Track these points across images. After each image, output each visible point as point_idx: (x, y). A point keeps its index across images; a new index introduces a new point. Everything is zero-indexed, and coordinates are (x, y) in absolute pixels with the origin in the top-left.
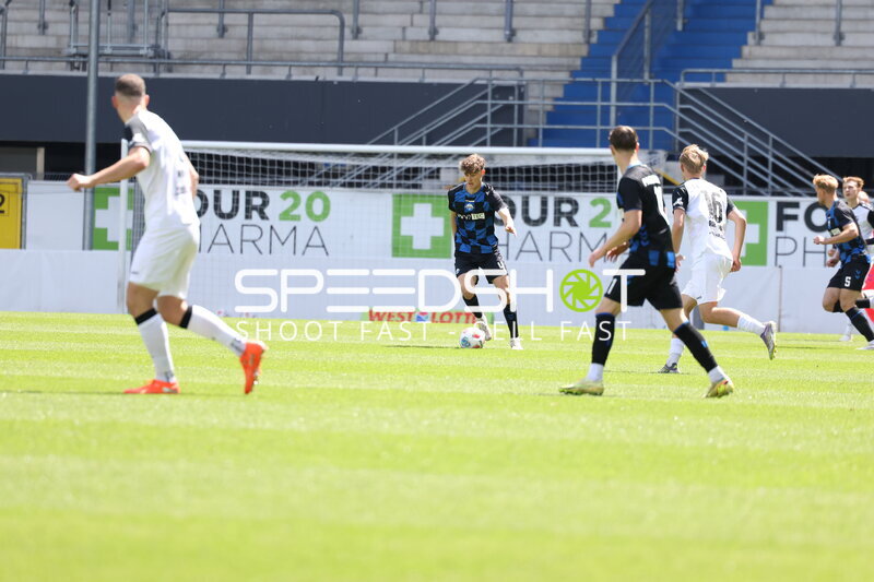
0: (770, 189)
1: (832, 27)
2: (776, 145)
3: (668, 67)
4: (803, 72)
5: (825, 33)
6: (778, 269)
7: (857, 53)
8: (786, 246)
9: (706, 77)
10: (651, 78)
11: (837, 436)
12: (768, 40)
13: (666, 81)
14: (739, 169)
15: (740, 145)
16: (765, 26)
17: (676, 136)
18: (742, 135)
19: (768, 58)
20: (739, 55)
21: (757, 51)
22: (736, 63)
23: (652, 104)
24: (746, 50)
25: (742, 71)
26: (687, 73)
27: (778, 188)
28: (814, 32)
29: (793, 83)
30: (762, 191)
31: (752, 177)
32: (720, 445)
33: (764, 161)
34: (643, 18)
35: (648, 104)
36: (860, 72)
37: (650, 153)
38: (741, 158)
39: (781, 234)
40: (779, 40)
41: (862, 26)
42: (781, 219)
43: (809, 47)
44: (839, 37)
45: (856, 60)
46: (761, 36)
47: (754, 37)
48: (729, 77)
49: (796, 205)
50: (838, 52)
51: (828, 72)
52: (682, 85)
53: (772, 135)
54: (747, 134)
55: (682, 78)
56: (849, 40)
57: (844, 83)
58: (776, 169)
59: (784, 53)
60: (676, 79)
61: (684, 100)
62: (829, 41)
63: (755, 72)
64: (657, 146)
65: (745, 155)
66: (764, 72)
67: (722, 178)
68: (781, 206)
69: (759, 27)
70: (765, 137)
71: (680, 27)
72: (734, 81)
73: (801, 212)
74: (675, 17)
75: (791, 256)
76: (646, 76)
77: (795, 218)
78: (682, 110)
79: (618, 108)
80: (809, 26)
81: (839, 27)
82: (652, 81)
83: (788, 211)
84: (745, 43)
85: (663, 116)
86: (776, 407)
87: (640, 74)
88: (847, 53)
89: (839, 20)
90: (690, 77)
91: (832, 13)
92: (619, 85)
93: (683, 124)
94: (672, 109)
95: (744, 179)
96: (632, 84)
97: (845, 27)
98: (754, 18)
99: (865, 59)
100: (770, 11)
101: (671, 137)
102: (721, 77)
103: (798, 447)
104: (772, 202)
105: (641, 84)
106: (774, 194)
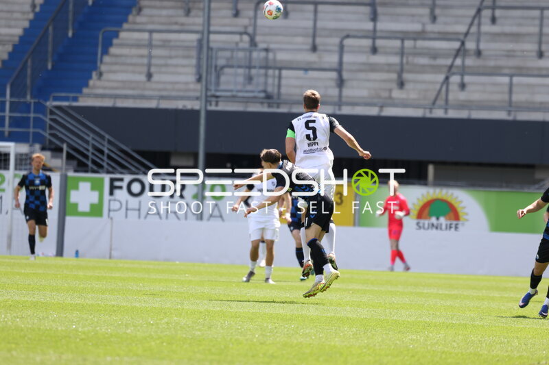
0: (105, 169)
1: (145, 69)
2: (110, 142)
3: (42, 91)
4: (126, 97)
5: (140, 73)
6: (110, 221)
7: (160, 86)
8: (115, 205)
9: (66, 99)
10: (32, 97)
11: (152, 325)
12: (105, 76)
13: (41, 101)
14: (86, 157)
15: (87, 142)
16: (103, 68)
17: (47, 135)
18: (88, 135)
19: (105, 88)
20: (87, 85)
21: (98, 83)
22: (85, 90)
23: (32, 115)
24: (91, 83)
25: (89, 96)
26: (54, 97)
27: (110, 169)
28: (134, 72)
29: (121, 104)
30: (100, 170)
31: (94, 162)
32: (80, 329)
33: (102, 152)
34: (26, 61)
35: (29, 115)
36: (162, 98)
37: (31, 146)
38: (88, 150)
39: (112, 198)
40: (112, 77)
41: (163, 69)
42: (113, 188)
43: (131, 82)
44: (149, 76)
45: (160, 90)
46: (101, 74)
47: (96, 74)
48: (80, 99)
49: (122, 180)
50: (148, 85)
51: (142, 97)
52: (51, 104)
53: (107, 136)
54: (92, 135)
55: (51, 99)
56: (156, 78)
57: (152, 104)
58: (109, 157)
59: (115, 85)
60: (47, 100)
61: (52, 113)
62: (143, 78)
63: (97, 96)
64: (35, 141)
65: (90, 148)
66: (103, 96)
67: (75, 163)
68: (112, 180)
69: (100, 68)
70: (102, 137)
71: (50, 67)
72: (84, 102)
73: (124, 184)
74: (46, 61)
75: (118, 212)
76: (28, 97)
77: (120, 188)
78: (51, 120)
79: (10, 117)
80: (130, 68)
81: (149, 69)
82: (32, 101)
83: (117, 184)
84: (90, 77)
85: (39, 123)
86: (114, 306)
87: (24, 96)
88: (154, 86)
89: (149, 65)
90: (56, 99)
91: (145, 61)
92: (12, 103)
93: (51, 128)
94: (44, 118)
95: (90, 163)
96: (19, 102)
97: (153, 69)
98: (96, 62)
99: (165, 90)
100: (106, 59)
101: (43, 136)
102: (75, 99)
103: (129, 331)
104: (106, 178)
105: (25, 103)
106: (108, 172)
